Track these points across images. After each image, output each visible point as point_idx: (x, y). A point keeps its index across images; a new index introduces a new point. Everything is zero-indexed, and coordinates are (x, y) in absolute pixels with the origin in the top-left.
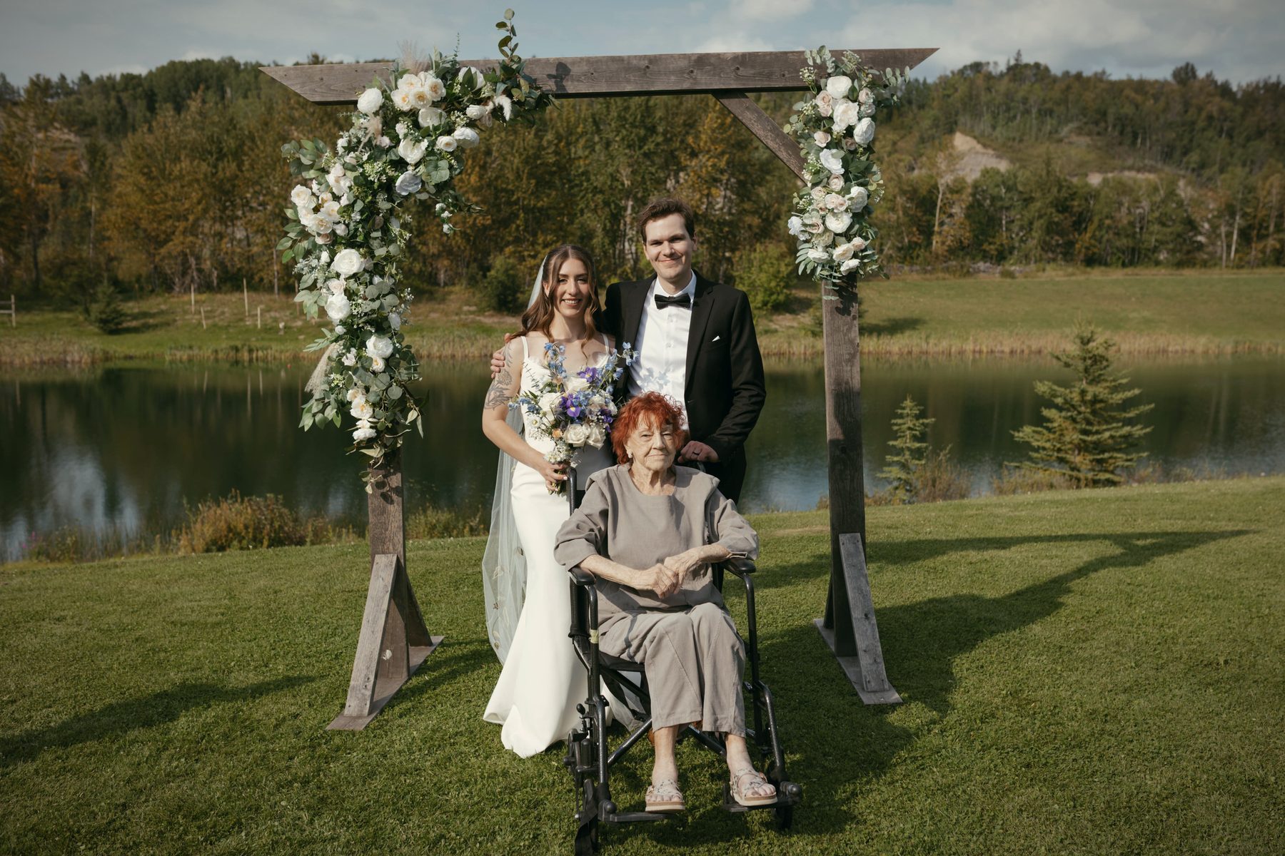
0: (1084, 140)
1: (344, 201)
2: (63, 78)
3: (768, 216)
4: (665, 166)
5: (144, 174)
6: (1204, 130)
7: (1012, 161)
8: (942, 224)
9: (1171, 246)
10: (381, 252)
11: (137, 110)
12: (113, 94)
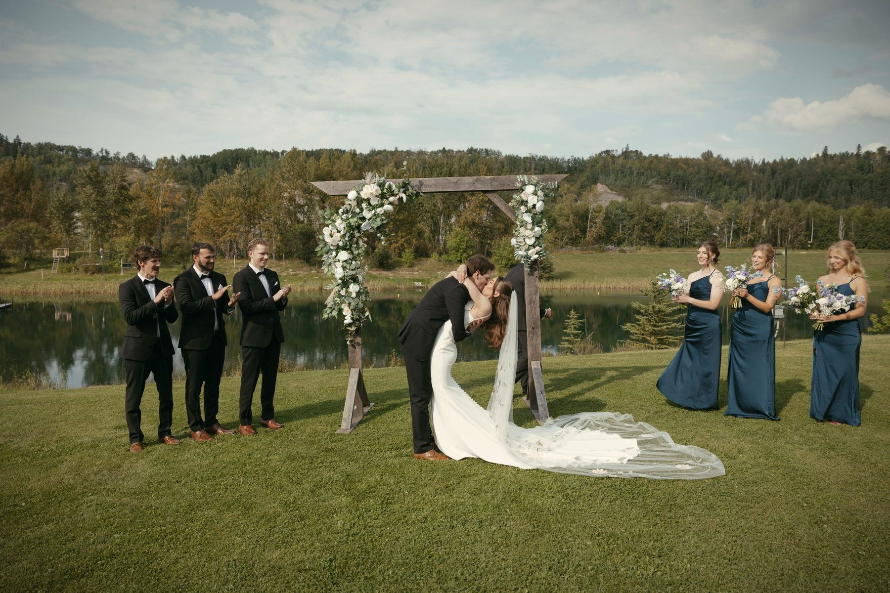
0: (659, 187)
1: (342, 233)
2: (173, 157)
3: (508, 224)
4: (459, 199)
5: (213, 203)
6: (716, 182)
7: (625, 197)
8: (591, 227)
9: (701, 238)
10: (356, 252)
11: (208, 172)
12: (196, 165)
